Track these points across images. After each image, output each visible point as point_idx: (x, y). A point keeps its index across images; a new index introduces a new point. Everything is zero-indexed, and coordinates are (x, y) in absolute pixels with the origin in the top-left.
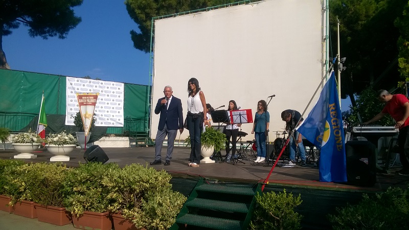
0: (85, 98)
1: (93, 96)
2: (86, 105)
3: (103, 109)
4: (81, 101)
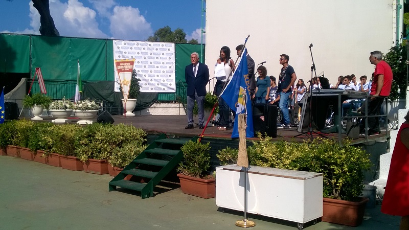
0: (123, 64)
1: (130, 62)
2: (124, 71)
3: (153, 73)
4: (119, 68)
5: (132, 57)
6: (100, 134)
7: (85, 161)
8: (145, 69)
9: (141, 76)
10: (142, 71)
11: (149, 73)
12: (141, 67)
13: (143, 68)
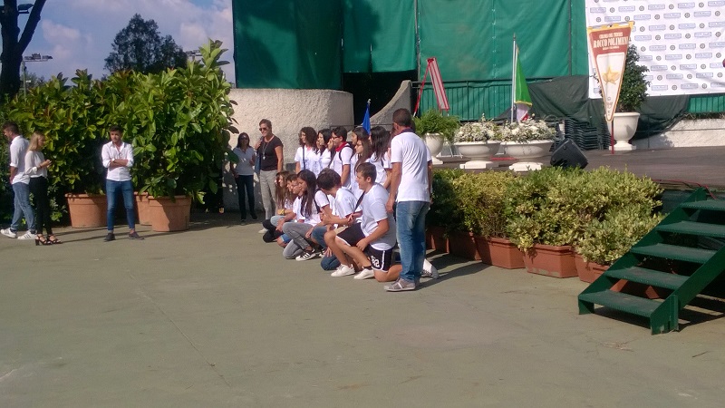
0: (606, 36)
1: (622, 30)
2: (607, 52)
3: (676, 52)
4: (597, 44)
5: (627, 19)
6: (557, 191)
7: (528, 248)
8: (658, 43)
9: (648, 59)
10: (653, 48)
11: (669, 52)
12: (649, 38)
13: (654, 42)
